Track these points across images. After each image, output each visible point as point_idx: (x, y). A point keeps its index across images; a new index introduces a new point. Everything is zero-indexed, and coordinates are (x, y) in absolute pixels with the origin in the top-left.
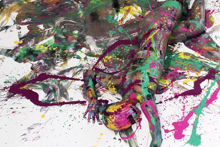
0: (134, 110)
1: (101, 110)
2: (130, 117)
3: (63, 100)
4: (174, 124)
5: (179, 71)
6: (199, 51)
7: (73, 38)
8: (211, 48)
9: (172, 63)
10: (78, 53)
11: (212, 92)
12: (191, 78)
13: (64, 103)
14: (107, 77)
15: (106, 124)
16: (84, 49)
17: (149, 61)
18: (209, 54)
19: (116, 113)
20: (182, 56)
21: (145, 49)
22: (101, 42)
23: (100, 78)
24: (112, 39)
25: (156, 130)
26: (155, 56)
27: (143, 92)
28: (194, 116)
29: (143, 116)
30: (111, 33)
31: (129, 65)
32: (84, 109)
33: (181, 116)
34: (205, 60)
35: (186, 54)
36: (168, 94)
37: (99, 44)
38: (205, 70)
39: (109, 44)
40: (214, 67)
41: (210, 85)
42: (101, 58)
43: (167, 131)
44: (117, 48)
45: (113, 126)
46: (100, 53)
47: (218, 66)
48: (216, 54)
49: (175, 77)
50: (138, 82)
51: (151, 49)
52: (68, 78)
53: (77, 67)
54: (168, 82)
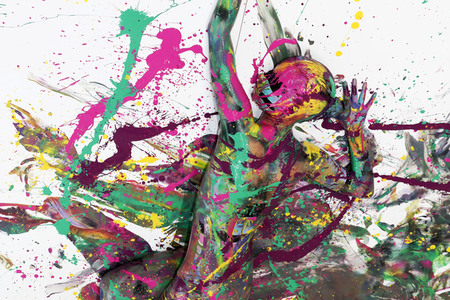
0: (267, 102)
1: (337, 107)
2: (275, 87)
3: (416, 135)
4: (180, 65)
5: (164, 185)
6: (116, 229)
7: (394, 268)
8: (88, 235)
9: (178, 204)
10: (383, 236)
11: (90, 133)
12: (138, 168)
13: (416, 127)
14: (322, 180)
15: (327, 74)
16: (372, 244)
17: (229, 209)
18: (93, 221)
19: (306, 98)
20: (155, 218)
21: (237, 239)
22: (334, 258)
23: (338, 177)
24: (310, 265)
25: (221, 53)
26: (215, 220)
27: (247, 141)
28: (133, 79)
29: (248, 88)
30: (313, 279)
31: (275, 203)
32: (375, 113)
33: (164, 82)
34: (104, 208)
35: (147, 224)
36: (192, 133)
37: (340, 254)
38: (103, 184)
39: (317, 252)
40: (82, 191)
41: (94, 148)
42: (336, 223)
43: (197, 49)
44: (300, 243)
45: (313, 68)
46: (337, 233)
47: (73, 191)
48: (77, 222)
49: (174, 172)
50: (256, 164)
51: (223, 236)
52: (405, 181)
53: (386, 204)
54: (191, 161)
